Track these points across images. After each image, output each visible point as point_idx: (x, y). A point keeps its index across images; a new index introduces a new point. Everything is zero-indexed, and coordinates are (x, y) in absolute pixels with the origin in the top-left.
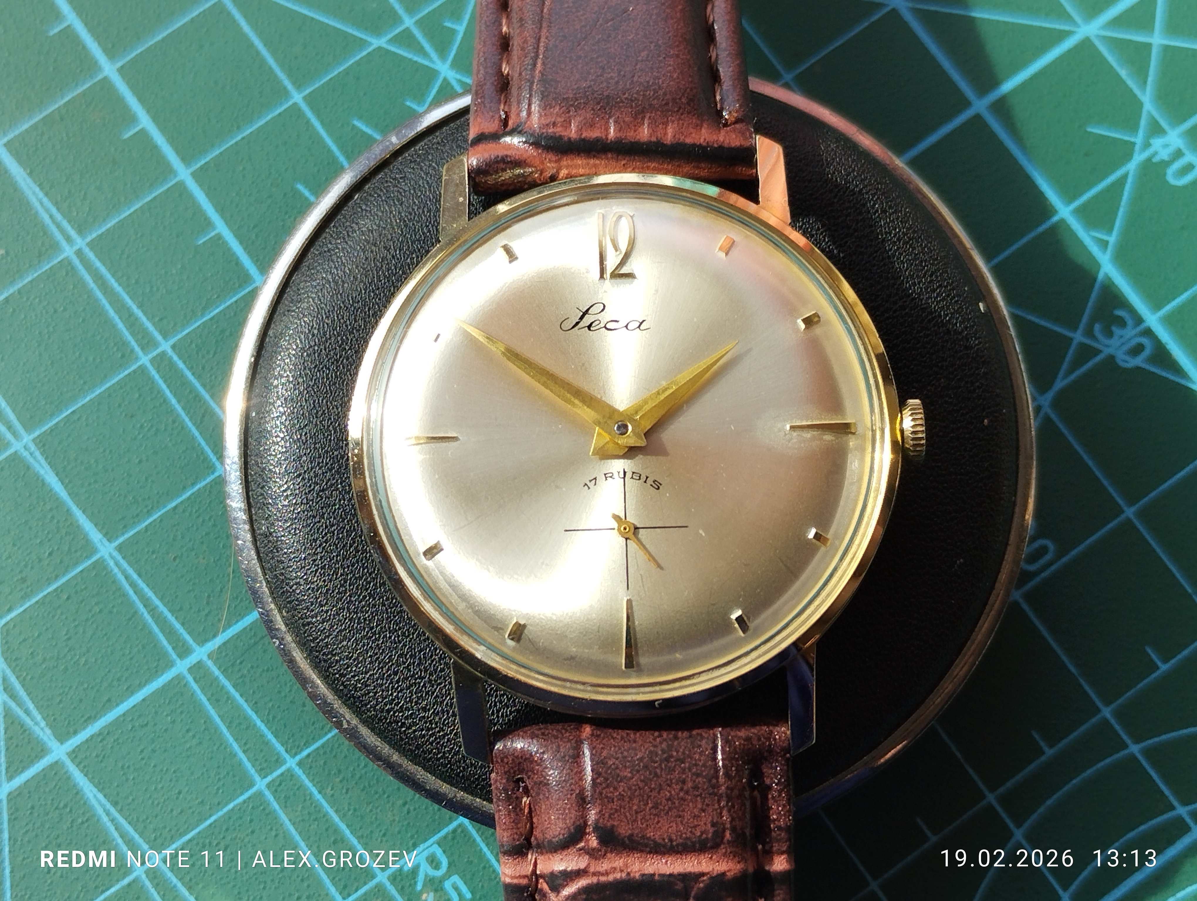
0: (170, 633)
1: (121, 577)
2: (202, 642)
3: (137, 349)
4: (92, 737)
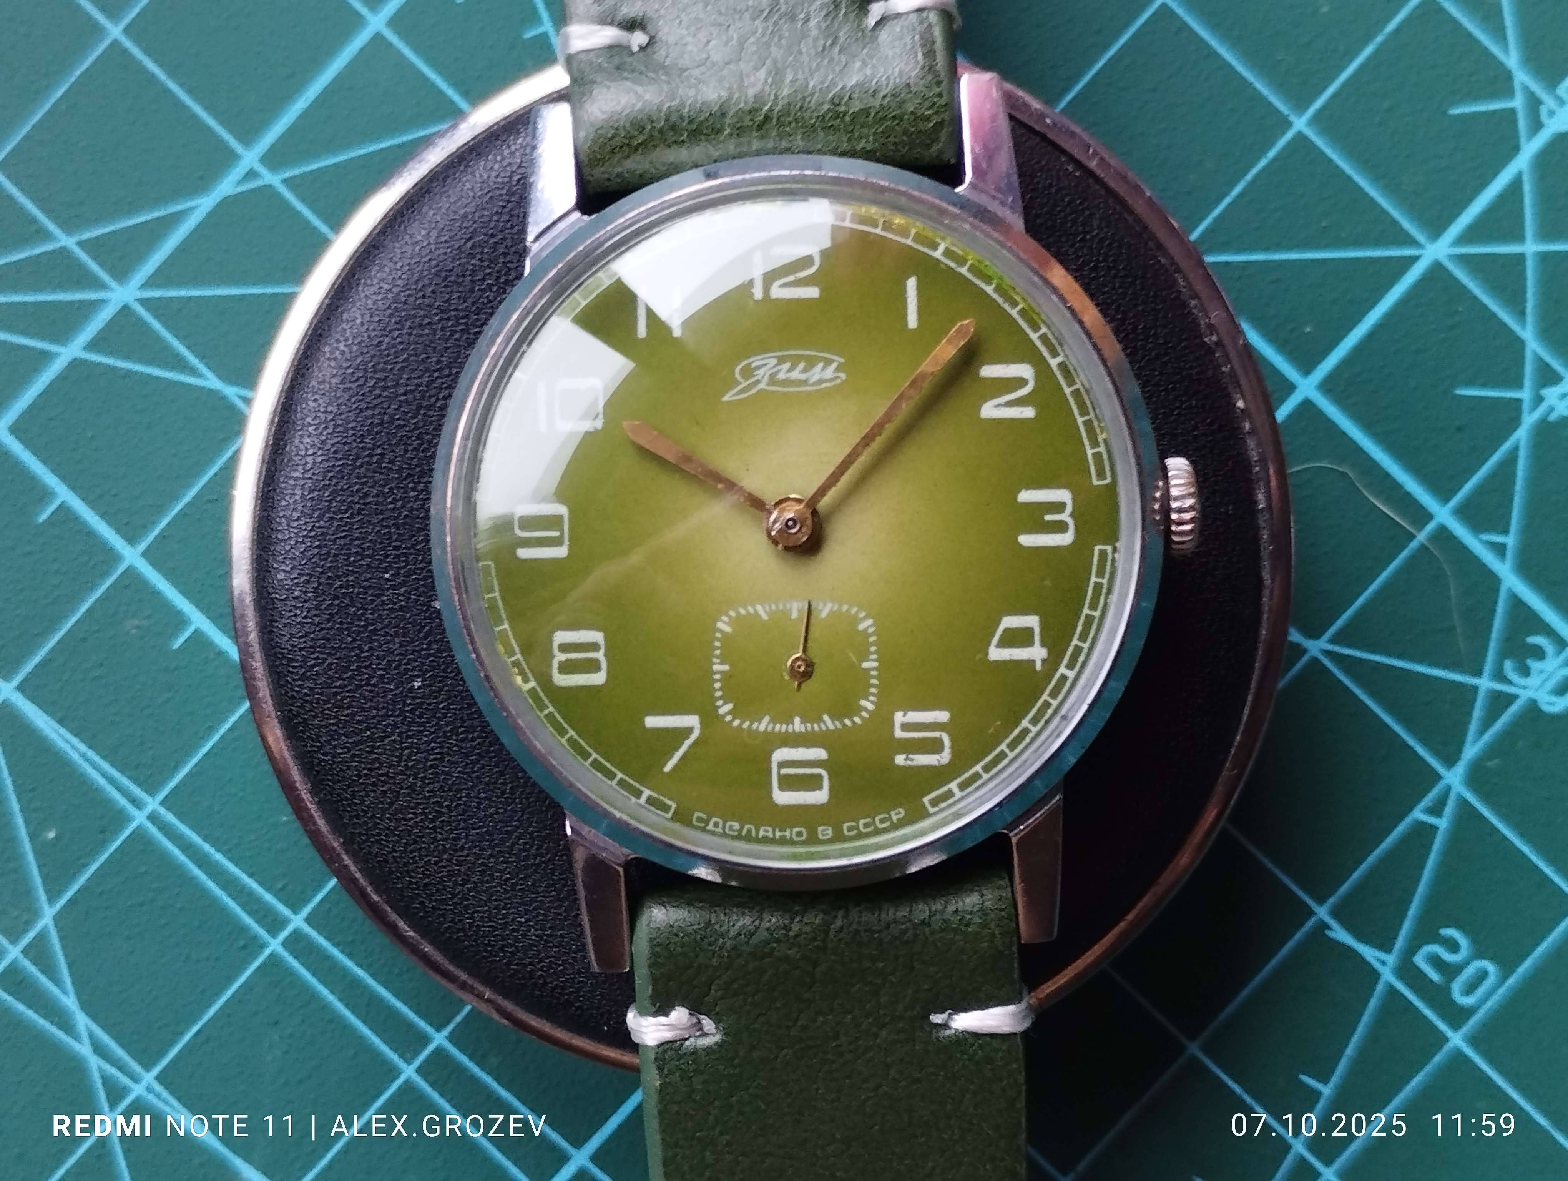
3: (262, 932)
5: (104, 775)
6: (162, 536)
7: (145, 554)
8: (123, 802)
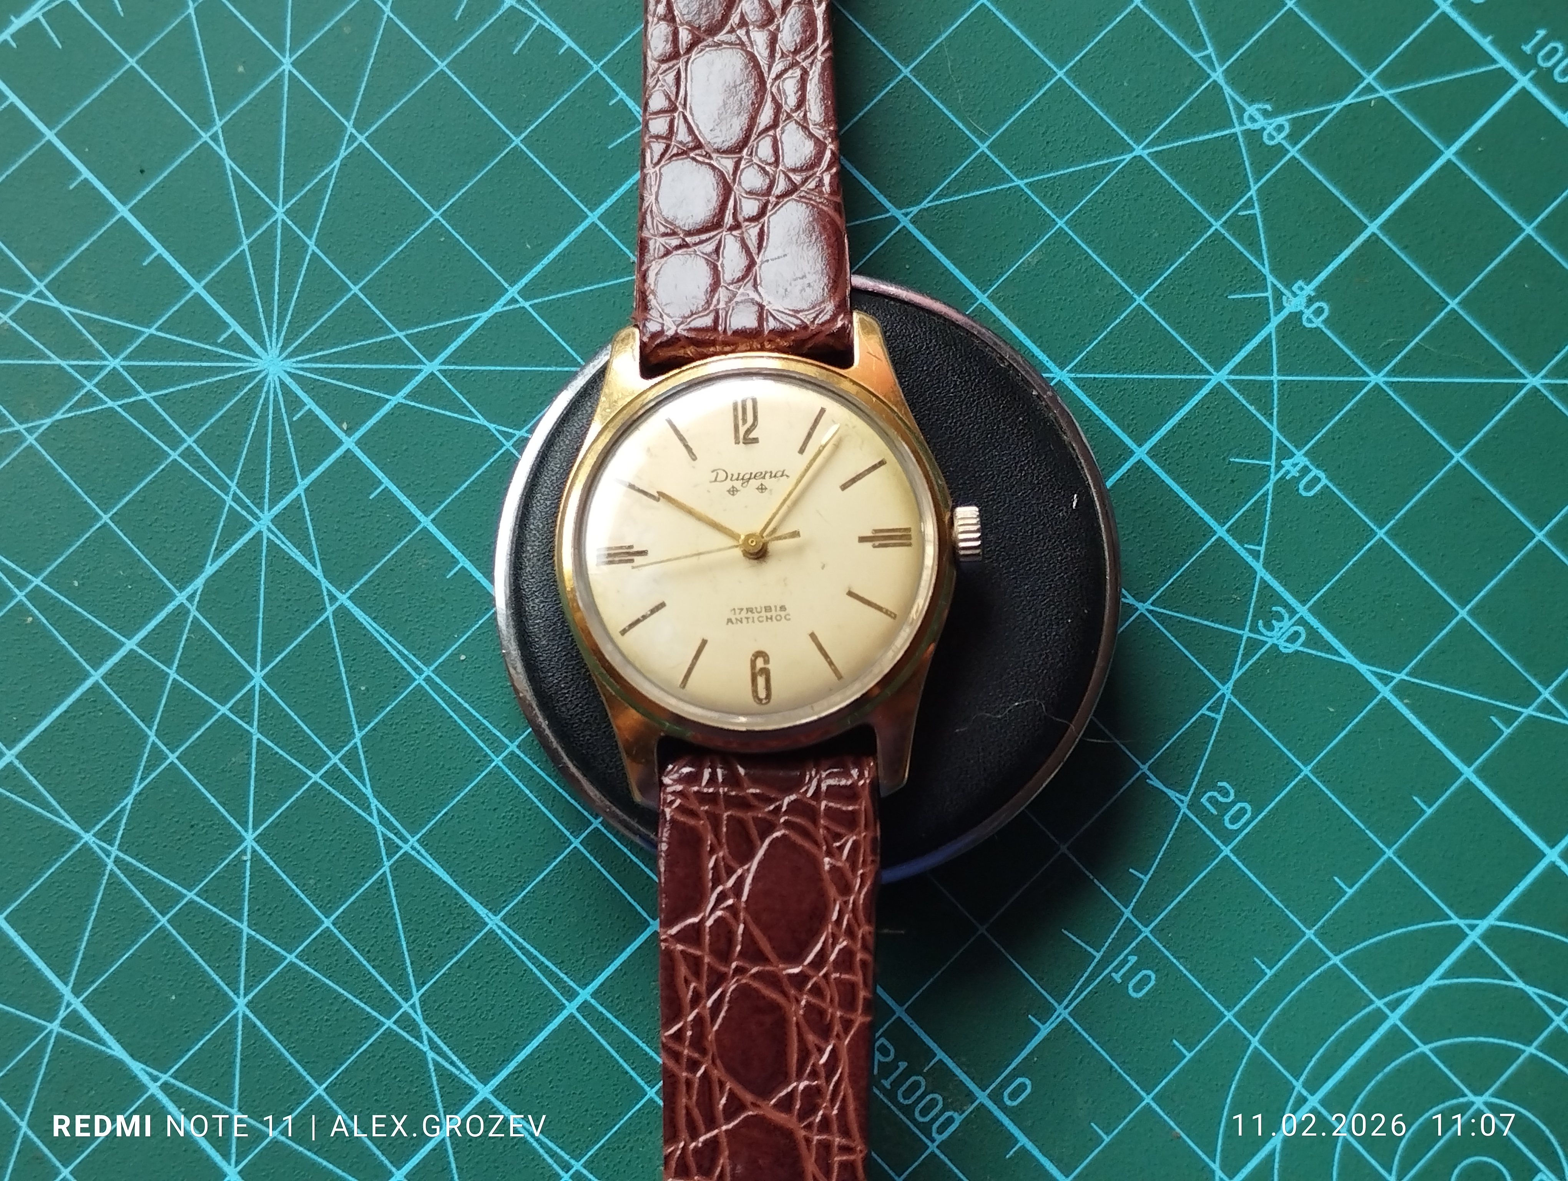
0: (557, 982)
1: (510, 943)
2: (584, 986)
3: (489, 752)
4: (508, 1076)
5: (399, 652)
6: (445, 510)
7: (433, 520)
8: (409, 669)
